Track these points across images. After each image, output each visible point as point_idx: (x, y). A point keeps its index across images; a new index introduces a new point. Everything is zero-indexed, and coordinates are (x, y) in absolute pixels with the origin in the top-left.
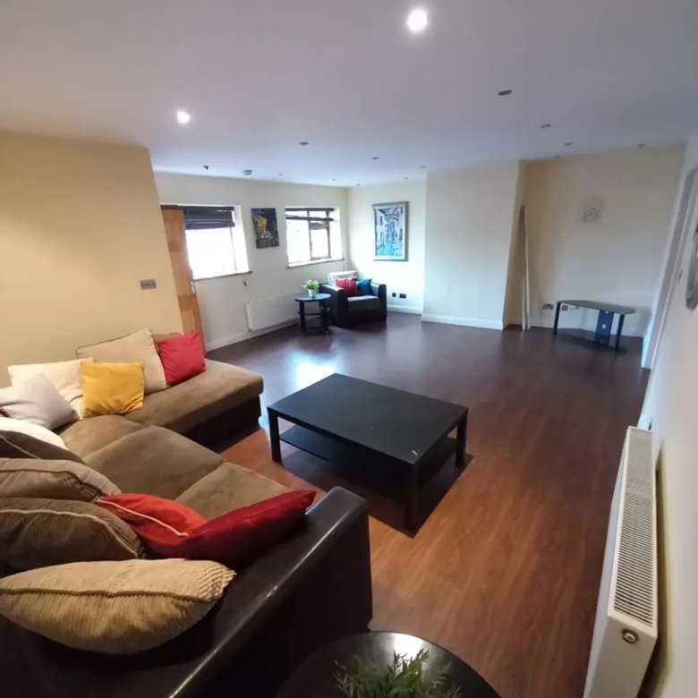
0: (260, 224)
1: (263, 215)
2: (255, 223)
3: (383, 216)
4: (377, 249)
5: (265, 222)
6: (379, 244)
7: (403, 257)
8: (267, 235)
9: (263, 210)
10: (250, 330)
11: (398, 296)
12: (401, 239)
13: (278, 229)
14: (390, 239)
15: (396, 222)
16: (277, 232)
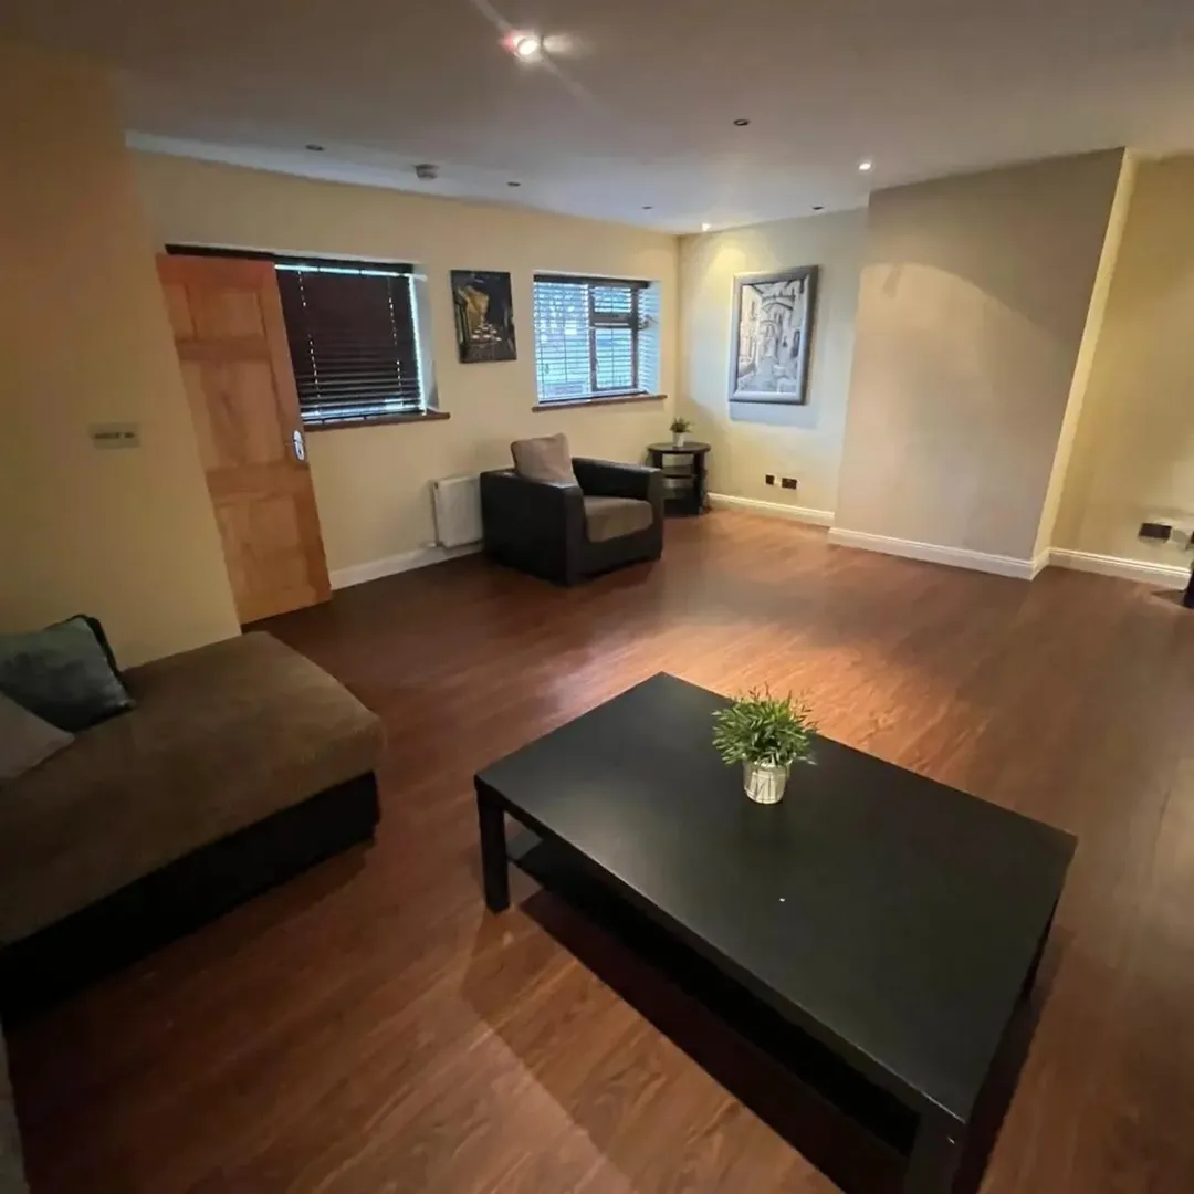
0: (470, 307)
1: (478, 287)
2: (460, 305)
3: (758, 298)
4: (737, 375)
5: (483, 302)
6: (743, 364)
7: (796, 395)
8: (487, 333)
9: (479, 274)
10: (440, 545)
11: (778, 482)
12: (795, 353)
13: (515, 321)
14: (770, 353)
15: (788, 313)
16: (511, 328)
